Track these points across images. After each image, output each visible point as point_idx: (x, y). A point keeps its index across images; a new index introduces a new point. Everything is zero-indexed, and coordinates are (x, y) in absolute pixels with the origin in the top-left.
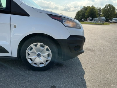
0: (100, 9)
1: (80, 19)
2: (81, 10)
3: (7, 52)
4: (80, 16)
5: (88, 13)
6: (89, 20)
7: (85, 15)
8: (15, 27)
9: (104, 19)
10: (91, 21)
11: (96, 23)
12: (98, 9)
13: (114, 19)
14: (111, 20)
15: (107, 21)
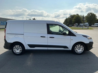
0: (83, 16)
1: (68, 25)
2: (69, 18)
3: (68, 48)
4: (68, 22)
5: (75, 20)
6: (76, 26)
7: (72, 22)
8: (72, 40)
9: (88, 24)
10: (78, 26)
11: (82, 28)
12: (82, 16)
13: (96, 24)
14: (94, 25)
15: (90, 26)
